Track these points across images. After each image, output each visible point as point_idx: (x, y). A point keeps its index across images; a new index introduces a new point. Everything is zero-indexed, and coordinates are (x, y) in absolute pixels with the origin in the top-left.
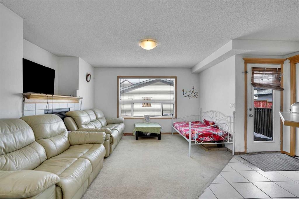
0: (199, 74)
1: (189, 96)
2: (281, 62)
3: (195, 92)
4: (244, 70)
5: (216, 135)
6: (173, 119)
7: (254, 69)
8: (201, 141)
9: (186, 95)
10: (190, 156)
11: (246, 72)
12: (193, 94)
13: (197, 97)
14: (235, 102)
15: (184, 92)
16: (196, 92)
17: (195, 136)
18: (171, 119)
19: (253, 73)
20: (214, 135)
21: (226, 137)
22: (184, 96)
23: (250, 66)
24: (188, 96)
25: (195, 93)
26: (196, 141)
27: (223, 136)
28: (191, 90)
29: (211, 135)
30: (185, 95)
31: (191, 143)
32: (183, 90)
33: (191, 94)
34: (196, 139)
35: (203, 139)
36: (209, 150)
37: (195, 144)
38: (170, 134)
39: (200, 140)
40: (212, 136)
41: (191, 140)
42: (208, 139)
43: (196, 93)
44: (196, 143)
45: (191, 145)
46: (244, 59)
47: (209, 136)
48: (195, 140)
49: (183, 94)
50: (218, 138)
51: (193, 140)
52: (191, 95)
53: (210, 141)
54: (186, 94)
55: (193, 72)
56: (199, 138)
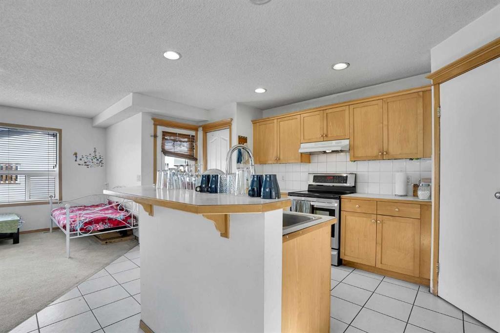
0: (105, 129)
1: (87, 164)
2: (196, 129)
3: (97, 157)
4: (153, 134)
5: (114, 220)
6: (53, 203)
7: (165, 133)
8: (89, 231)
9: (82, 162)
10: (68, 256)
11: (155, 136)
12: (95, 160)
13: (101, 166)
14: (140, 174)
15: (76, 157)
16: (100, 158)
17: (77, 225)
18: (48, 203)
19: (163, 139)
20: (110, 220)
21: (129, 221)
22: (77, 163)
23: (160, 129)
24: (84, 164)
25: (98, 160)
26: (79, 231)
27: (123, 220)
28: (90, 154)
29: (105, 220)
30: (79, 162)
31: (70, 236)
32: (76, 154)
33: (91, 160)
34: (79, 230)
35: (92, 227)
36: (106, 243)
37: (78, 236)
38: (47, 230)
39: (88, 229)
40: (107, 221)
41: (70, 232)
42: (100, 226)
43: (100, 160)
44: (80, 234)
45: (71, 240)
46: (153, 119)
47: (102, 223)
48: (77, 231)
49: (76, 161)
50: (116, 223)
51: (74, 231)
52: (90, 162)
53: (103, 228)
54: (81, 160)
55: (94, 125)
56: (85, 226)
